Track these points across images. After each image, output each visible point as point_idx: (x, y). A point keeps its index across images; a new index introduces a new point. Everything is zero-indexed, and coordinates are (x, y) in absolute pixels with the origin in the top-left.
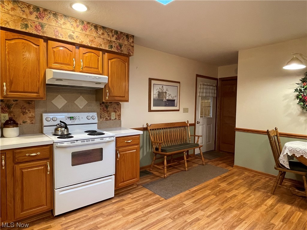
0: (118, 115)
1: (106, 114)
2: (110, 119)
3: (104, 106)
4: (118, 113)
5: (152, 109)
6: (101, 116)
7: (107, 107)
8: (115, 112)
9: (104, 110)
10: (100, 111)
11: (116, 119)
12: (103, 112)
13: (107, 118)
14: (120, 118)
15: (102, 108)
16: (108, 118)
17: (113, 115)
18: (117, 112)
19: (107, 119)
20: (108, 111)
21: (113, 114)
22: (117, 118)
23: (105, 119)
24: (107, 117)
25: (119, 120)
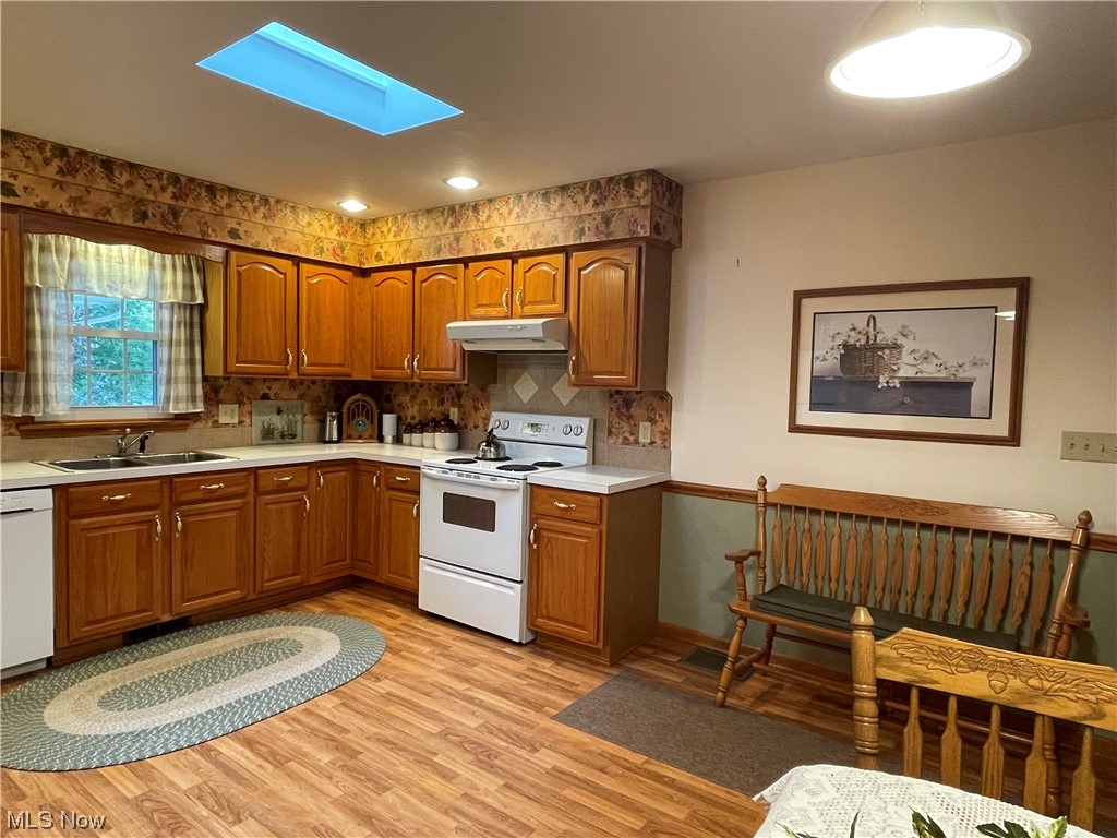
0: (663, 433)
1: (626, 427)
2: (637, 442)
3: (620, 402)
4: (661, 426)
5: (800, 421)
6: (613, 430)
7: (628, 405)
8: (652, 421)
9: (620, 415)
10: (609, 415)
11: (652, 443)
12: (616, 420)
13: (626, 439)
14: (667, 444)
15: (614, 406)
16: (631, 438)
17: (645, 432)
18: (656, 422)
19: (626, 441)
20: (630, 417)
21: (645, 428)
22: (659, 442)
23: (620, 440)
24: (628, 435)
25: (665, 447)
